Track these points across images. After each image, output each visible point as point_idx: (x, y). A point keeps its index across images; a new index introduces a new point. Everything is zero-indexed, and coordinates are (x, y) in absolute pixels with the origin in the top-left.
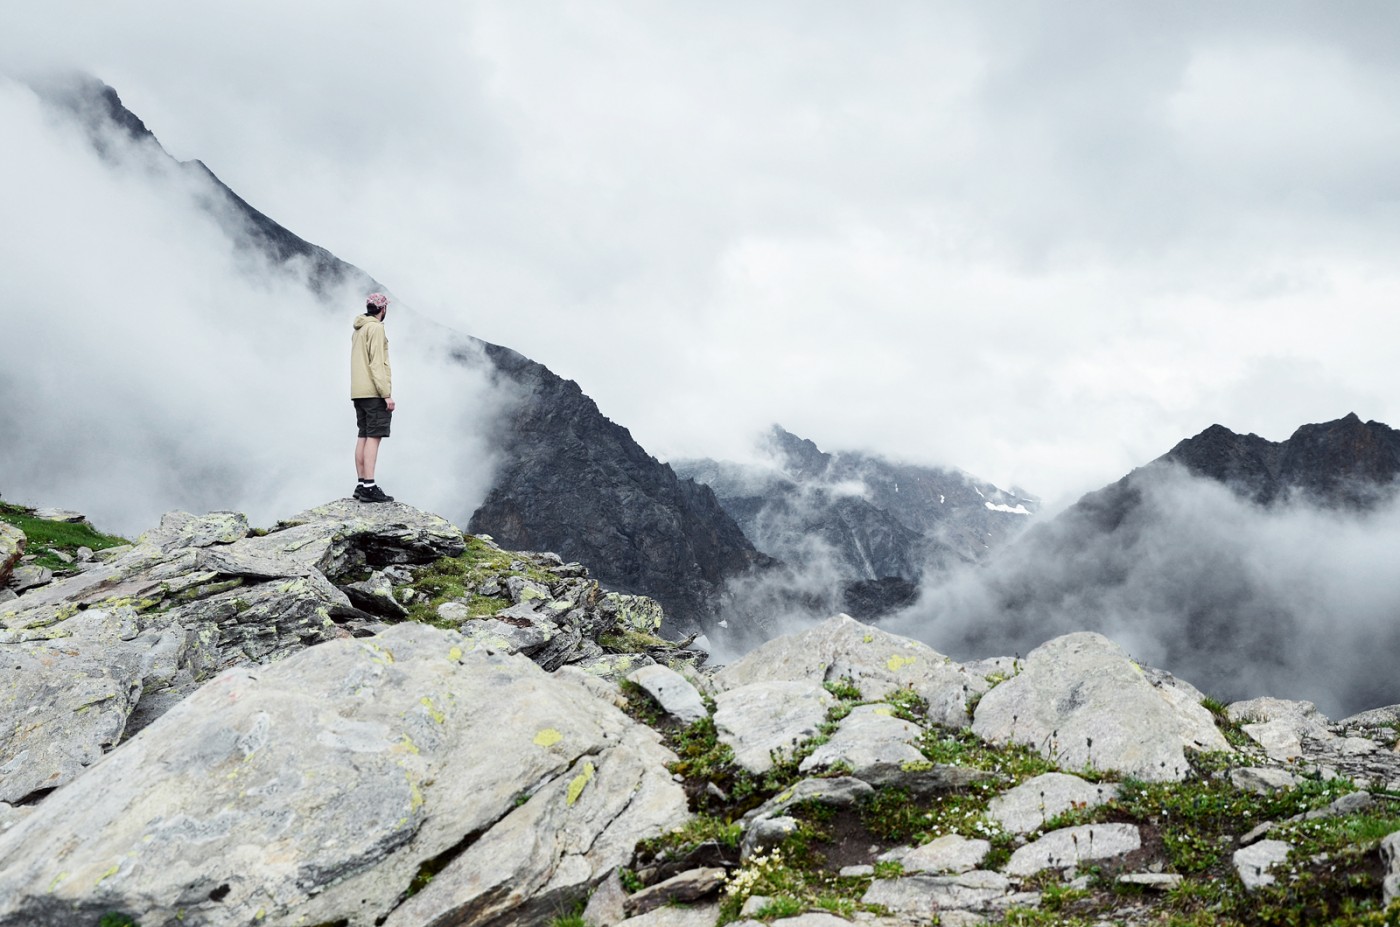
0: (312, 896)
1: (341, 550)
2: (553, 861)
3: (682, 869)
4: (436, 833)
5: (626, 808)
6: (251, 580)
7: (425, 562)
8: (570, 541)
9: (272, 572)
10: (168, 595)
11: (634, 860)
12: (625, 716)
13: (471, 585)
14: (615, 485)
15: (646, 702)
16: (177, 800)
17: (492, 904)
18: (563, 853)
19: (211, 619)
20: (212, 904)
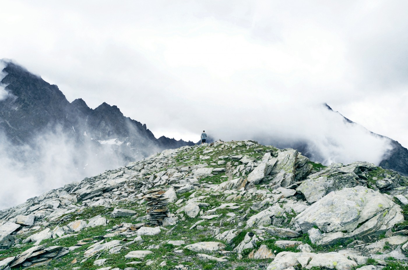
0: (342, 226)
1: (357, 169)
2: (380, 225)
3: (403, 229)
4: (361, 219)
5: (393, 218)
6: (343, 173)
7: (370, 171)
8: (397, 166)
9: (347, 172)
10: (332, 175)
11: (394, 227)
12: (394, 203)
13: (378, 175)
14: (405, 158)
15: (398, 201)
16: (324, 210)
17: (370, 231)
18: (382, 224)
19: (337, 179)
20: (328, 226)
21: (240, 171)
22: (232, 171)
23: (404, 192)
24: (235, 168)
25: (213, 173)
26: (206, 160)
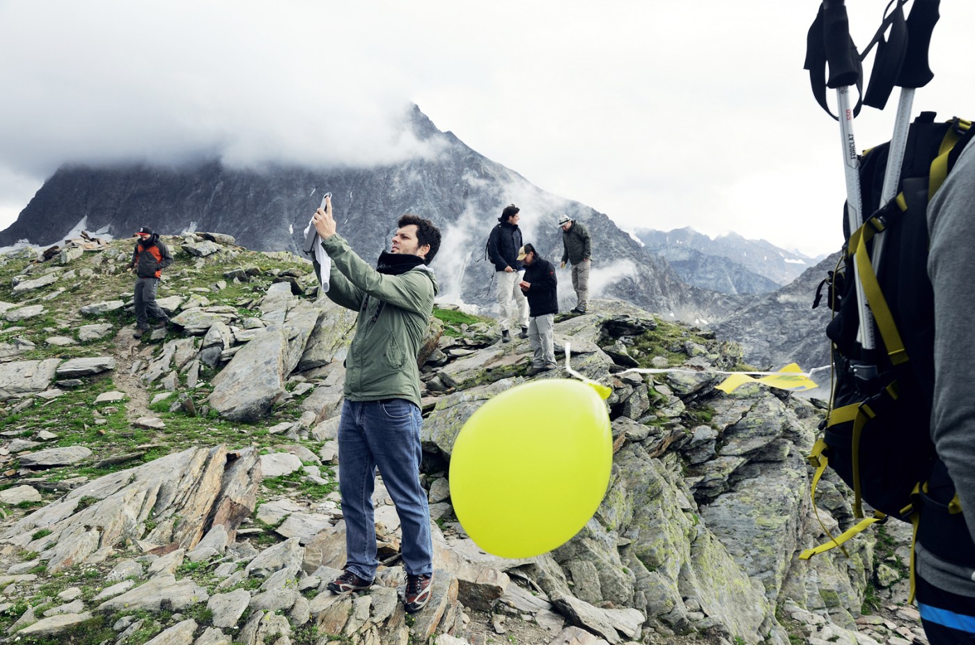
1: (598, 330)
7: (639, 333)
21: (178, 365)
22: (144, 366)
23: (757, 403)
24: (156, 353)
25: (61, 382)
26: (27, 322)
